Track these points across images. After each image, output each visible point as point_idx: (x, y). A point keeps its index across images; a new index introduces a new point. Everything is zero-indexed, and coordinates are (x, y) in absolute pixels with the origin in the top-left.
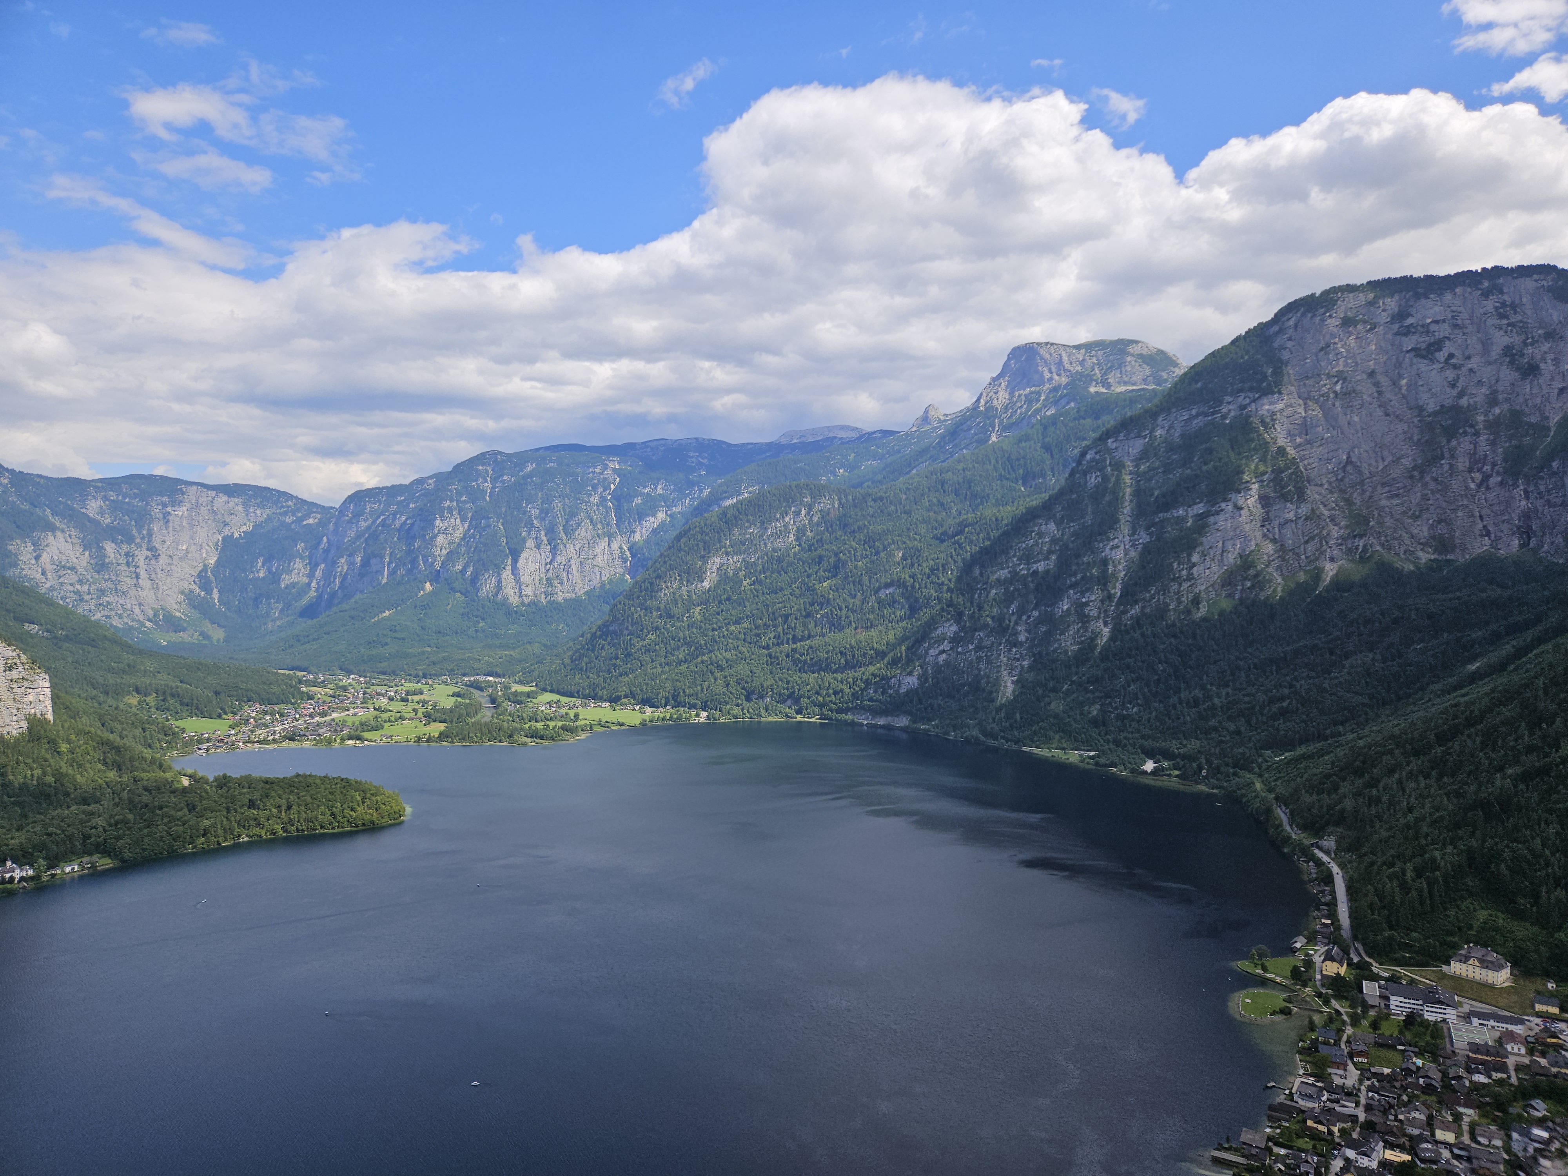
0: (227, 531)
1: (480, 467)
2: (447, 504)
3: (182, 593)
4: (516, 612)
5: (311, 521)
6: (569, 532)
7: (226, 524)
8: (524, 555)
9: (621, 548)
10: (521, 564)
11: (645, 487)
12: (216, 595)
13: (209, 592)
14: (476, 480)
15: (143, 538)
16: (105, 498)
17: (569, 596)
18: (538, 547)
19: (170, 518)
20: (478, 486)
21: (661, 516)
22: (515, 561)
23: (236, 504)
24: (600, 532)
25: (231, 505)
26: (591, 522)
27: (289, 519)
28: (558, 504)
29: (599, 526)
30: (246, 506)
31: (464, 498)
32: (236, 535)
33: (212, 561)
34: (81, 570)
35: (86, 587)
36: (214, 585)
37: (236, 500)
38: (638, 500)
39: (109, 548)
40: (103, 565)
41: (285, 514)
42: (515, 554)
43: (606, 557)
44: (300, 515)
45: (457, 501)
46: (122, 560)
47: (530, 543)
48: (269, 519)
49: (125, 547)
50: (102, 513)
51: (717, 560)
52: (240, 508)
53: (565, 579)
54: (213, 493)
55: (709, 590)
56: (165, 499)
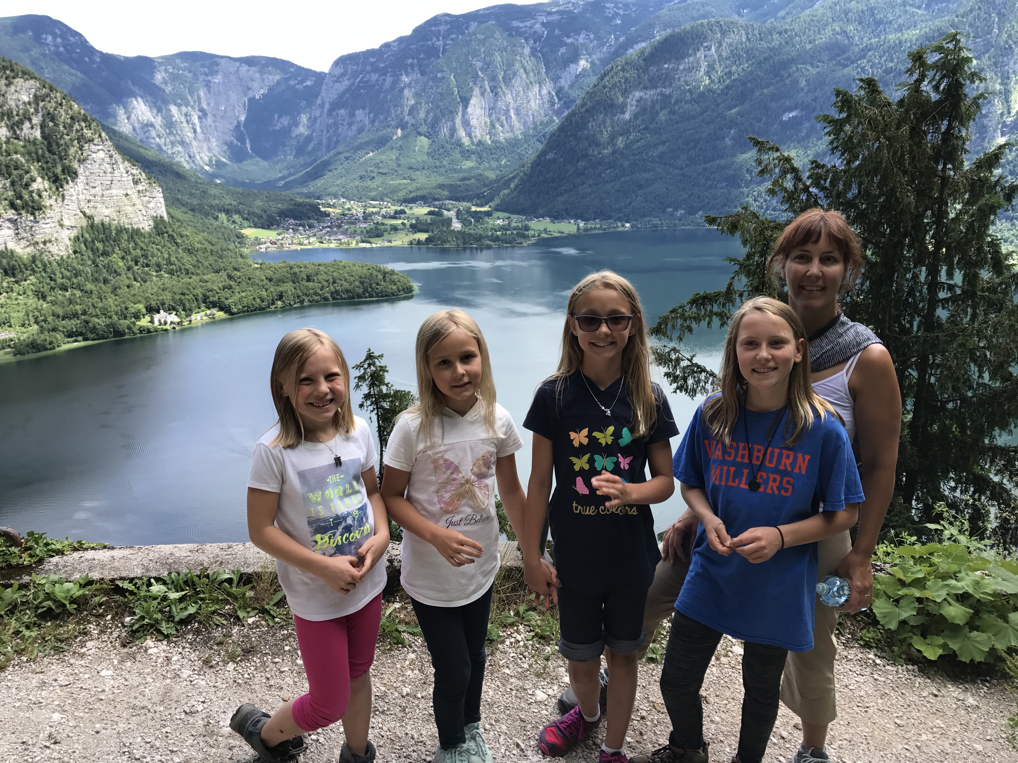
0: (250, 94)
1: (433, 29)
2: (410, 61)
3: (226, 144)
4: (468, 151)
5: (309, 83)
6: (507, 80)
7: (249, 89)
8: (473, 101)
9: (549, 93)
10: (470, 110)
11: (569, 37)
12: (248, 146)
13: (244, 143)
14: (431, 40)
15: (195, 102)
16: (166, 71)
17: (509, 135)
18: (482, 94)
19: (212, 85)
20: (433, 44)
21: (583, 64)
22: (466, 107)
23: (253, 72)
24: (532, 80)
25: (251, 73)
26: (525, 70)
27: (292, 83)
28: (498, 58)
29: (531, 74)
30: (261, 72)
31: (422, 56)
32: (257, 97)
33: (243, 118)
34: (158, 127)
35: (163, 140)
36: (246, 136)
37: (254, 68)
38: (563, 50)
39: (173, 109)
40: (172, 123)
41: (289, 79)
42: (465, 101)
43: (537, 102)
44: (300, 78)
45: (418, 59)
46: (183, 119)
47: (477, 91)
48: (278, 83)
49: (184, 109)
50: (165, 83)
51: (638, 94)
52: (257, 75)
53: (505, 122)
54: (237, 64)
55: (630, 121)
56: (206, 70)
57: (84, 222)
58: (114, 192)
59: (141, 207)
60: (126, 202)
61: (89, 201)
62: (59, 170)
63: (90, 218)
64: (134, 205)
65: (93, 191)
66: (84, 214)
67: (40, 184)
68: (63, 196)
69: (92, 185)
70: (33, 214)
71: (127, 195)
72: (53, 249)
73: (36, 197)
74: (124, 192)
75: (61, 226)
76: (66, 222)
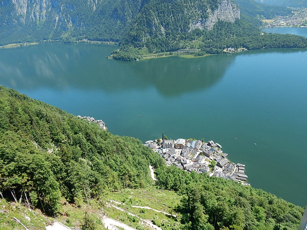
57: (217, 21)
58: (226, 11)
59: (233, 16)
60: (229, 14)
61: (220, 15)
62: (214, 6)
63: (219, 19)
64: (231, 15)
65: (221, 12)
66: (218, 18)
67: (209, 10)
68: (214, 13)
69: (221, 10)
70: (205, 19)
71: (230, 12)
72: (208, 28)
73: (207, 14)
74: (229, 12)
75: (211, 22)
76: (213, 21)
